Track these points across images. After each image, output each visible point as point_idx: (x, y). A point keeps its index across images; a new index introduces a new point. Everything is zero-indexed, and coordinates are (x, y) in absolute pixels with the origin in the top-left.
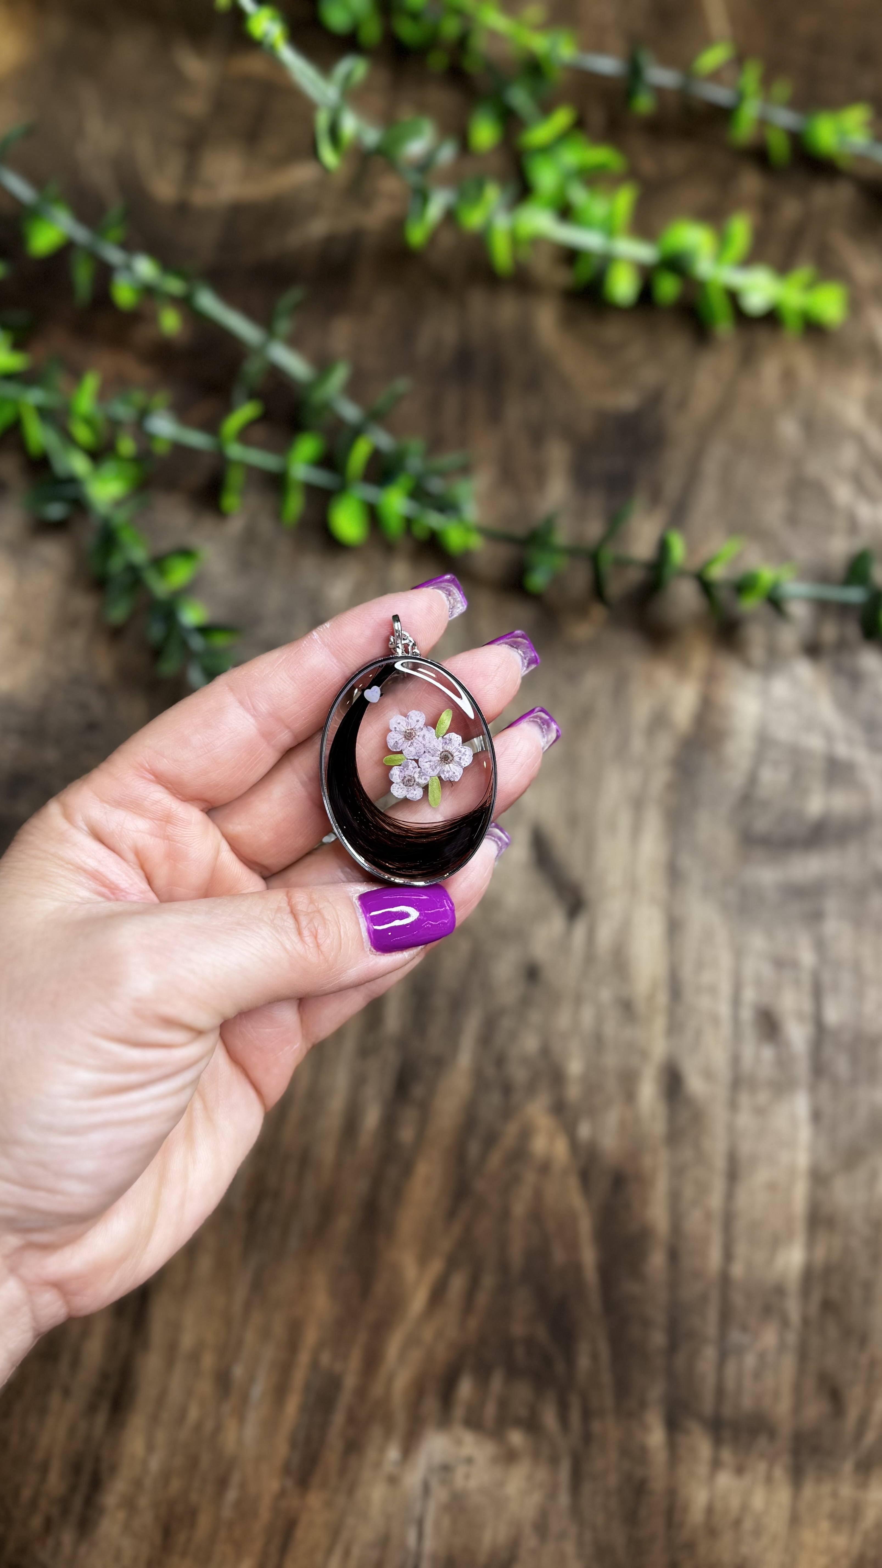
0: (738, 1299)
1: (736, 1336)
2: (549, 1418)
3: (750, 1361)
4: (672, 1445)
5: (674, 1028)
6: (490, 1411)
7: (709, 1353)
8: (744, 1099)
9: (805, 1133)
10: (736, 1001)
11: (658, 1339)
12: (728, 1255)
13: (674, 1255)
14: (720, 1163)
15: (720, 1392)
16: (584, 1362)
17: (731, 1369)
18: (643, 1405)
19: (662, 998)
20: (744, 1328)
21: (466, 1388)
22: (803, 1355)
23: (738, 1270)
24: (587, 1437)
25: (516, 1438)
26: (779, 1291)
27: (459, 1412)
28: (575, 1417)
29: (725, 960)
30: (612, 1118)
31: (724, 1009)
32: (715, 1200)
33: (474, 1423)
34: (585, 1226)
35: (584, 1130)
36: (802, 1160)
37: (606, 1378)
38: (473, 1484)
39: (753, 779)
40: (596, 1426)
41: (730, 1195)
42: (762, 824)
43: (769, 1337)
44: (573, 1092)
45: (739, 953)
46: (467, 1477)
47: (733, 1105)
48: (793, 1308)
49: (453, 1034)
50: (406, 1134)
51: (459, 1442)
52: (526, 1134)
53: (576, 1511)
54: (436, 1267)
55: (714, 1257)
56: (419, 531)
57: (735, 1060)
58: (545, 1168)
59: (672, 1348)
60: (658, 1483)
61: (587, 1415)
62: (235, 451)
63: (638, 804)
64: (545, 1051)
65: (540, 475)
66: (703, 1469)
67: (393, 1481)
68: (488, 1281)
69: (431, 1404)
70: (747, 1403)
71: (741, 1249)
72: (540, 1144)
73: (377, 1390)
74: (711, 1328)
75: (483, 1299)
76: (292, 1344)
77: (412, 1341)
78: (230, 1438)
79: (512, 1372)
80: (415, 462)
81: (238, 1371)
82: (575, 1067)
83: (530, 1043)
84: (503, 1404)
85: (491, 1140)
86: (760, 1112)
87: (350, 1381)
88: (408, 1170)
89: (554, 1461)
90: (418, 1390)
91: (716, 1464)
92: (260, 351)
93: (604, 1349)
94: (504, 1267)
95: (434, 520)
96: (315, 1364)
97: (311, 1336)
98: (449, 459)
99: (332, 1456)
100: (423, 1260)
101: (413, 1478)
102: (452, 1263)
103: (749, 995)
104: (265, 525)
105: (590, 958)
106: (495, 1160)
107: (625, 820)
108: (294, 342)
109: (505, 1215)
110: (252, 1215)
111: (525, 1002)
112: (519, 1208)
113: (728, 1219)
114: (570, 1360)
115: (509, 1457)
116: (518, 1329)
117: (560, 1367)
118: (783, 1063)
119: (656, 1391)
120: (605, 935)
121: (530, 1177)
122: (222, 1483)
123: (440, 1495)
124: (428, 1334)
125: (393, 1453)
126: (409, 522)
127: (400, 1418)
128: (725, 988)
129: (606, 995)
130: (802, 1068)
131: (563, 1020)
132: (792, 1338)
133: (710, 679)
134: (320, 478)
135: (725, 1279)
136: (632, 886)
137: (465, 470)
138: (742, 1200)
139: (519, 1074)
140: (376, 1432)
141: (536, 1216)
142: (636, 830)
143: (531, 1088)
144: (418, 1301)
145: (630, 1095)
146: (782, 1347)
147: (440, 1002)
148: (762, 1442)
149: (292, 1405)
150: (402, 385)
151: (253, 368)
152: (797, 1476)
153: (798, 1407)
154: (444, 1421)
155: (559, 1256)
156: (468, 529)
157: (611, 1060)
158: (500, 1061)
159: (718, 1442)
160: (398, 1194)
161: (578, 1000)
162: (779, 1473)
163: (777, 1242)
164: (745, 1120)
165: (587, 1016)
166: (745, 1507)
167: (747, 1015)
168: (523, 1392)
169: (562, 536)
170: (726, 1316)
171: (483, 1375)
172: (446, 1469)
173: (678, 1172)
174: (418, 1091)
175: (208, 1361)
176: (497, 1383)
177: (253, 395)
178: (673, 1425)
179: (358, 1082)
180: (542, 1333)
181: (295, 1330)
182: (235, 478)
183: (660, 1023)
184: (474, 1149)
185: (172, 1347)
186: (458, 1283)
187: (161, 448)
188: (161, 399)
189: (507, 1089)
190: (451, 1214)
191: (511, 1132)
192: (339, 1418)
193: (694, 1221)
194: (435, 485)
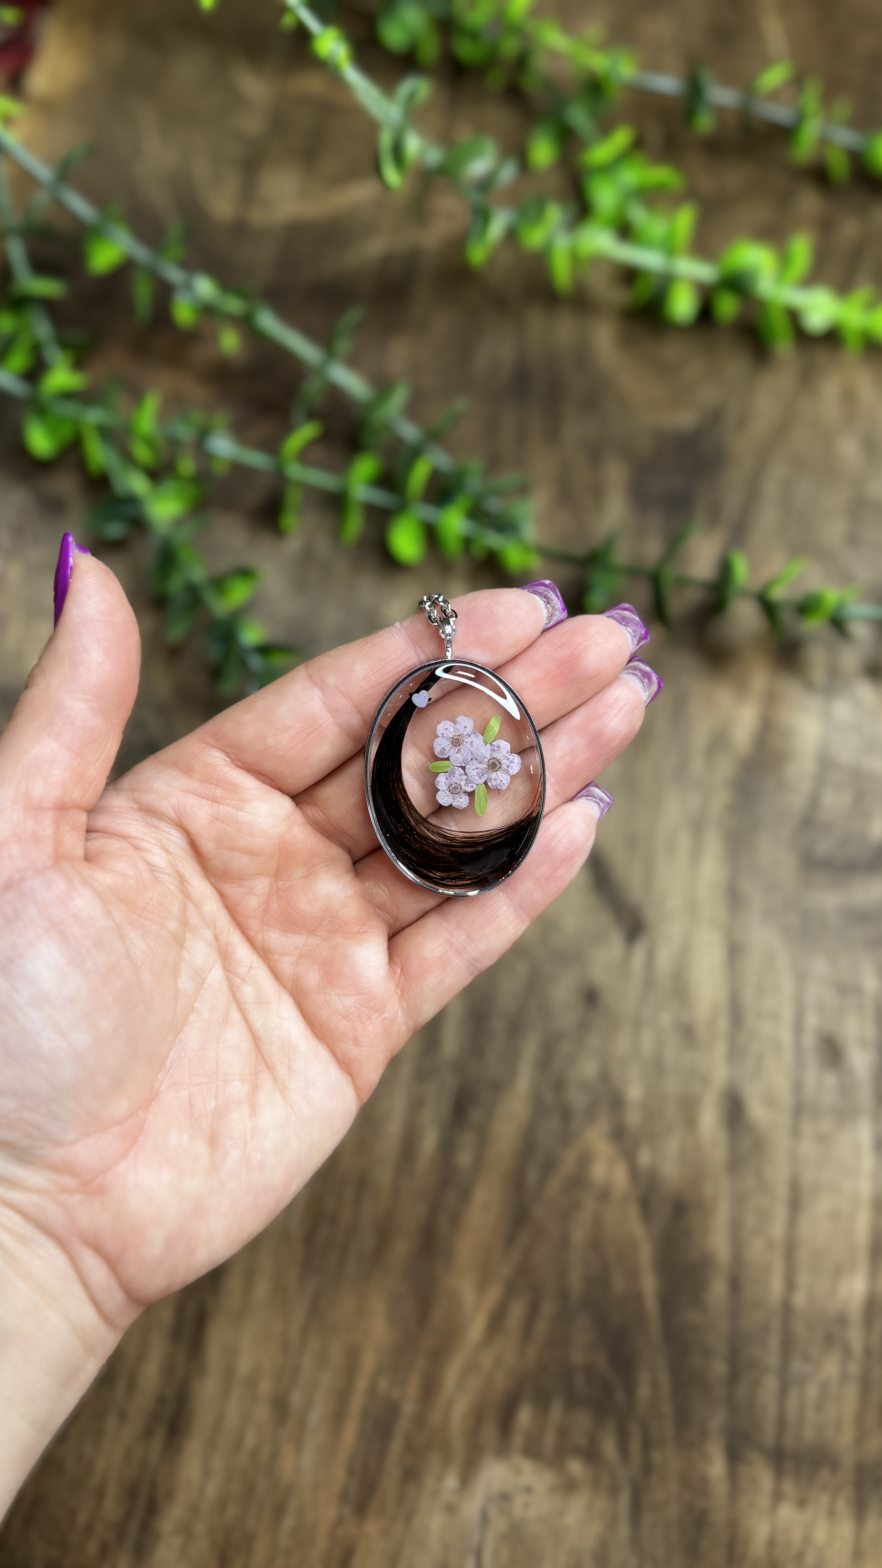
0: (800, 1329)
1: (797, 1366)
2: (609, 1447)
3: (812, 1391)
4: (733, 1476)
5: (735, 1053)
6: (549, 1440)
7: (770, 1384)
8: (807, 1127)
9: (868, 1162)
10: (798, 1027)
11: (719, 1368)
12: (790, 1284)
13: (735, 1284)
14: (782, 1191)
15: (782, 1422)
16: (644, 1391)
17: (793, 1399)
18: (704, 1435)
19: (723, 1024)
20: (806, 1358)
21: (525, 1417)
22: (865, 1386)
23: (800, 1299)
24: (647, 1468)
25: (576, 1467)
26: (842, 1320)
27: (518, 1440)
28: (635, 1445)
29: (787, 984)
30: (672, 1145)
31: (786, 1036)
32: (777, 1228)
33: (532, 1451)
34: (646, 1254)
35: (644, 1157)
36: (865, 1188)
37: (667, 1408)
38: (532, 1514)
39: (814, 802)
40: (657, 1456)
41: (792, 1223)
42: (824, 847)
43: (831, 1367)
44: (633, 1118)
45: (801, 978)
46: (526, 1506)
47: (796, 1133)
48: (855, 1337)
49: (511, 1058)
50: (464, 1158)
51: (518, 1471)
52: (585, 1160)
53: (635, 1541)
54: (495, 1293)
55: (776, 1286)
56: (478, 552)
57: (798, 1087)
58: (604, 1195)
59: (734, 1377)
60: (719, 1517)
61: (647, 1444)
62: (296, 471)
63: (697, 827)
64: (605, 1077)
65: (598, 494)
66: (764, 1501)
67: (451, 1509)
68: (548, 1309)
69: (490, 1432)
70: (809, 1434)
71: (803, 1279)
72: (599, 1171)
73: (435, 1417)
74: (772, 1358)
75: (542, 1327)
76: (350, 1370)
77: (470, 1368)
78: (287, 1464)
79: (572, 1401)
80: (474, 482)
81: (296, 1398)
82: (635, 1092)
83: (588, 1068)
84: (563, 1433)
85: (549, 1166)
86: (823, 1140)
87: (408, 1408)
88: (466, 1194)
89: (614, 1491)
90: (477, 1420)
91: (778, 1496)
92: (320, 371)
93: (664, 1379)
94: (563, 1294)
95: (492, 540)
96: (372, 1390)
97: (368, 1362)
98: (507, 479)
99: (389, 1483)
100: (482, 1286)
101: (471, 1508)
102: (511, 1291)
103: (812, 1021)
104: (323, 545)
105: (649, 982)
106: (554, 1186)
107: (684, 842)
108: (353, 362)
109: (564, 1243)
110: (309, 1239)
111: (584, 1026)
112: (579, 1235)
113: (791, 1248)
114: (630, 1390)
115: (569, 1487)
116: (578, 1357)
117: (620, 1396)
118: (846, 1090)
119: (717, 1421)
120: (665, 959)
121: (589, 1204)
122: (280, 1510)
123: (499, 1524)
124: (487, 1361)
125: (451, 1482)
126: (467, 542)
127: (459, 1446)
128: (787, 1014)
129: (665, 1019)
130: (865, 1096)
131: (622, 1044)
132: (854, 1368)
133: (770, 700)
134: (379, 497)
135: (787, 1309)
136: (692, 909)
137: (523, 490)
138: (805, 1228)
139: (578, 1099)
140: (434, 1460)
141: (596, 1244)
142: (696, 853)
143: (590, 1114)
144: (476, 1329)
145: (690, 1122)
146: (844, 1378)
147: (498, 1025)
148: (825, 1474)
149: (350, 1432)
150: (461, 404)
151: (312, 389)
152: (860, 1509)
153: (860, 1439)
154: (503, 1450)
155: (619, 1284)
156: (527, 549)
157: (671, 1086)
158: (559, 1085)
159: (779, 1473)
160: (456, 1219)
161: (638, 1025)
162: (842, 1506)
163: (839, 1271)
164: (808, 1148)
165: (647, 1041)
166: (807, 1540)
167: (809, 1041)
168: (583, 1420)
169: (621, 556)
170: (787, 1346)
171: (542, 1402)
172: (505, 1497)
173: (739, 1200)
174: (476, 1115)
175: (265, 1386)
176: (556, 1411)
177: (312, 415)
178: (734, 1456)
179: (416, 1105)
180: (601, 1361)
181: (353, 1355)
182: (293, 498)
183: (720, 1050)
184: (533, 1175)
185: (229, 1372)
186: (517, 1311)
187: (220, 469)
188: (221, 418)
189: (566, 1115)
190: (510, 1240)
191: (569, 1158)
192: (397, 1445)
193: (756, 1249)
194: (494, 505)
